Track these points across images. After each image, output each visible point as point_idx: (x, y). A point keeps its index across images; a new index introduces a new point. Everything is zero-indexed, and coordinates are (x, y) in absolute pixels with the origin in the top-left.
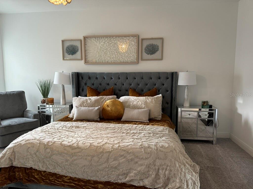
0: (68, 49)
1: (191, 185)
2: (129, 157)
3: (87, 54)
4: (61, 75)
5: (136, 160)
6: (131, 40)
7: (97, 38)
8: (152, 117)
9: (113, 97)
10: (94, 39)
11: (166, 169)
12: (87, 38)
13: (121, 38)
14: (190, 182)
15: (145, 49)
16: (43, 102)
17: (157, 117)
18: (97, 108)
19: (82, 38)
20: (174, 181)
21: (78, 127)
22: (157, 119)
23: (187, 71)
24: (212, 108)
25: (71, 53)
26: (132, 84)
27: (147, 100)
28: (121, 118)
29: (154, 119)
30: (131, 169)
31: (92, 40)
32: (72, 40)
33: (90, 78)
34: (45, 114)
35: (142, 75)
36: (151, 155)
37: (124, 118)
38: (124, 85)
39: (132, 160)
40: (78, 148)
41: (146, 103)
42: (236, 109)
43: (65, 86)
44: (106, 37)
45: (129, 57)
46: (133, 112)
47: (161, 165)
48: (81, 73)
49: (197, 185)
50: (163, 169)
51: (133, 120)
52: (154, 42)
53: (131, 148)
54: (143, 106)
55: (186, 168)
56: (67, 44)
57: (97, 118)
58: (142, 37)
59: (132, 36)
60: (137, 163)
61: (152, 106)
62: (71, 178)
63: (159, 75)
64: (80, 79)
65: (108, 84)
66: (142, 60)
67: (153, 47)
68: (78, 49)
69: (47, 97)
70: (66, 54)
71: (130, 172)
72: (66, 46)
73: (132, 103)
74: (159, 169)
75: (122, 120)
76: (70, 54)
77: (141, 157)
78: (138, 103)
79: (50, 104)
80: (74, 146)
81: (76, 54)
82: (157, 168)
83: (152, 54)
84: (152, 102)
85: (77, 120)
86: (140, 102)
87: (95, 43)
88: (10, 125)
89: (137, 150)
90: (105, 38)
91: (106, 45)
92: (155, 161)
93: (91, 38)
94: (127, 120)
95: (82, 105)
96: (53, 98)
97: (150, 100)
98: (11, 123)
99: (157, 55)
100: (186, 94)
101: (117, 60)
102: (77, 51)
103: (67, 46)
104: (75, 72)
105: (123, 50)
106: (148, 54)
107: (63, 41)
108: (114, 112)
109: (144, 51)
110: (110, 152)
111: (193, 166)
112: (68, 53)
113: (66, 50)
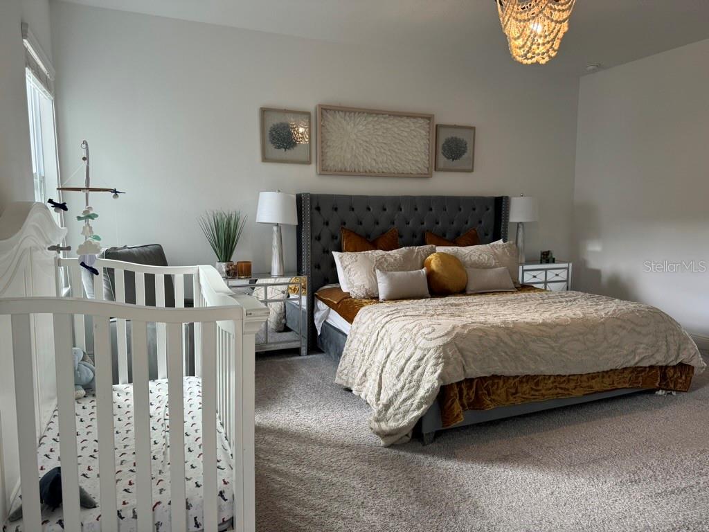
0: (276, 132)
3: (326, 151)
6: (418, 125)
7: (348, 114)
10: (342, 114)
12: (326, 110)
13: (399, 119)
15: (444, 148)
19: (313, 109)
25: (283, 145)
31: (338, 116)
32: (285, 111)
33: (336, 209)
38: (408, 223)
41: (495, 255)
44: (369, 112)
45: (415, 163)
52: (460, 135)
54: (494, 262)
56: (274, 120)
59: (421, 118)
63: (472, 203)
64: (314, 210)
66: (436, 169)
67: (457, 145)
70: (270, 147)
72: (271, 125)
73: (468, 258)
75: (468, 291)
76: (279, 147)
77: (641, 324)
78: (481, 258)
81: (295, 149)
83: (456, 159)
86: (483, 255)
87: (345, 123)
91: (369, 132)
93: (335, 111)
96: (249, 262)
101: (390, 167)
103: (274, 125)
104: (310, 194)
106: (448, 158)
107: (264, 111)
109: (440, 150)
112: (273, 143)
113: (271, 135)
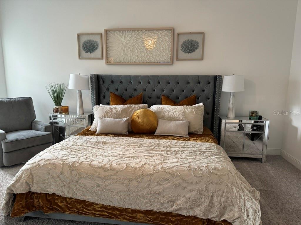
0: (86, 45)
1: (252, 215)
2: (176, 181)
3: (110, 52)
4: (78, 78)
5: (185, 185)
6: (164, 34)
7: (121, 32)
8: (192, 131)
9: (143, 106)
10: (118, 32)
11: (222, 196)
12: (108, 31)
13: (152, 32)
14: (250, 211)
15: (182, 47)
16: (56, 111)
17: (198, 131)
18: (125, 119)
19: (103, 32)
20: (231, 210)
21: (105, 143)
22: (199, 133)
23: (234, 75)
24: (261, 119)
25: (89, 51)
26: (165, 90)
27: (186, 110)
28: (154, 132)
29: (194, 133)
30: (178, 195)
31: (116, 34)
32: (90, 34)
33: (113, 82)
34: (58, 126)
35: (177, 79)
36: (203, 179)
37: (157, 132)
38: (155, 91)
39: (179, 185)
40: (112, 169)
41: (184, 113)
42: (290, 121)
43: (82, 91)
44: (134, 30)
45: (162, 56)
46: (170, 125)
47: (215, 191)
48: (102, 75)
49: (258, 215)
50: (218, 196)
51: (170, 134)
52: (194, 38)
53: (178, 171)
54: (181, 117)
55: (245, 194)
56: (84, 39)
57: (125, 131)
58: (178, 31)
59: (166, 30)
60: (185, 188)
61: (191, 117)
62: (103, 206)
63: (198, 79)
64: (101, 83)
65: (136, 90)
66: (178, 59)
67: (191, 44)
68: (98, 46)
69: (60, 106)
70: (83, 52)
71: (177, 200)
72: (83, 42)
73: (167, 114)
74: (213, 196)
75: (155, 134)
76: (87, 52)
77: (191, 181)
78: (175, 114)
79: (64, 113)
80: (107, 168)
81: (95, 52)
82: (211, 194)
83: (191, 53)
84: (192, 112)
85: (101, 134)
86: (177, 112)
87: (120, 37)
88: (18, 139)
89: (185, 172)
90: (132, 31)
91: (133, 41)
92: (208, 186)
93: (114, 31)
94: (162, 134)
95: (106, 115)
96: (68, 106)
97: (189, 110)
98: (18, 138)
99: (196, 54)
100: (231, 102)
101: (146, 60)
102: (97, 48)
104: (94, 75)
105: (150, 46)
106: (185, 53)
107: (79, 35)
108: (146, 124)
109: (180, 48)
110: (152, 175)
111: (253, 191)
112: (85, 50)
113: (83, 46)
